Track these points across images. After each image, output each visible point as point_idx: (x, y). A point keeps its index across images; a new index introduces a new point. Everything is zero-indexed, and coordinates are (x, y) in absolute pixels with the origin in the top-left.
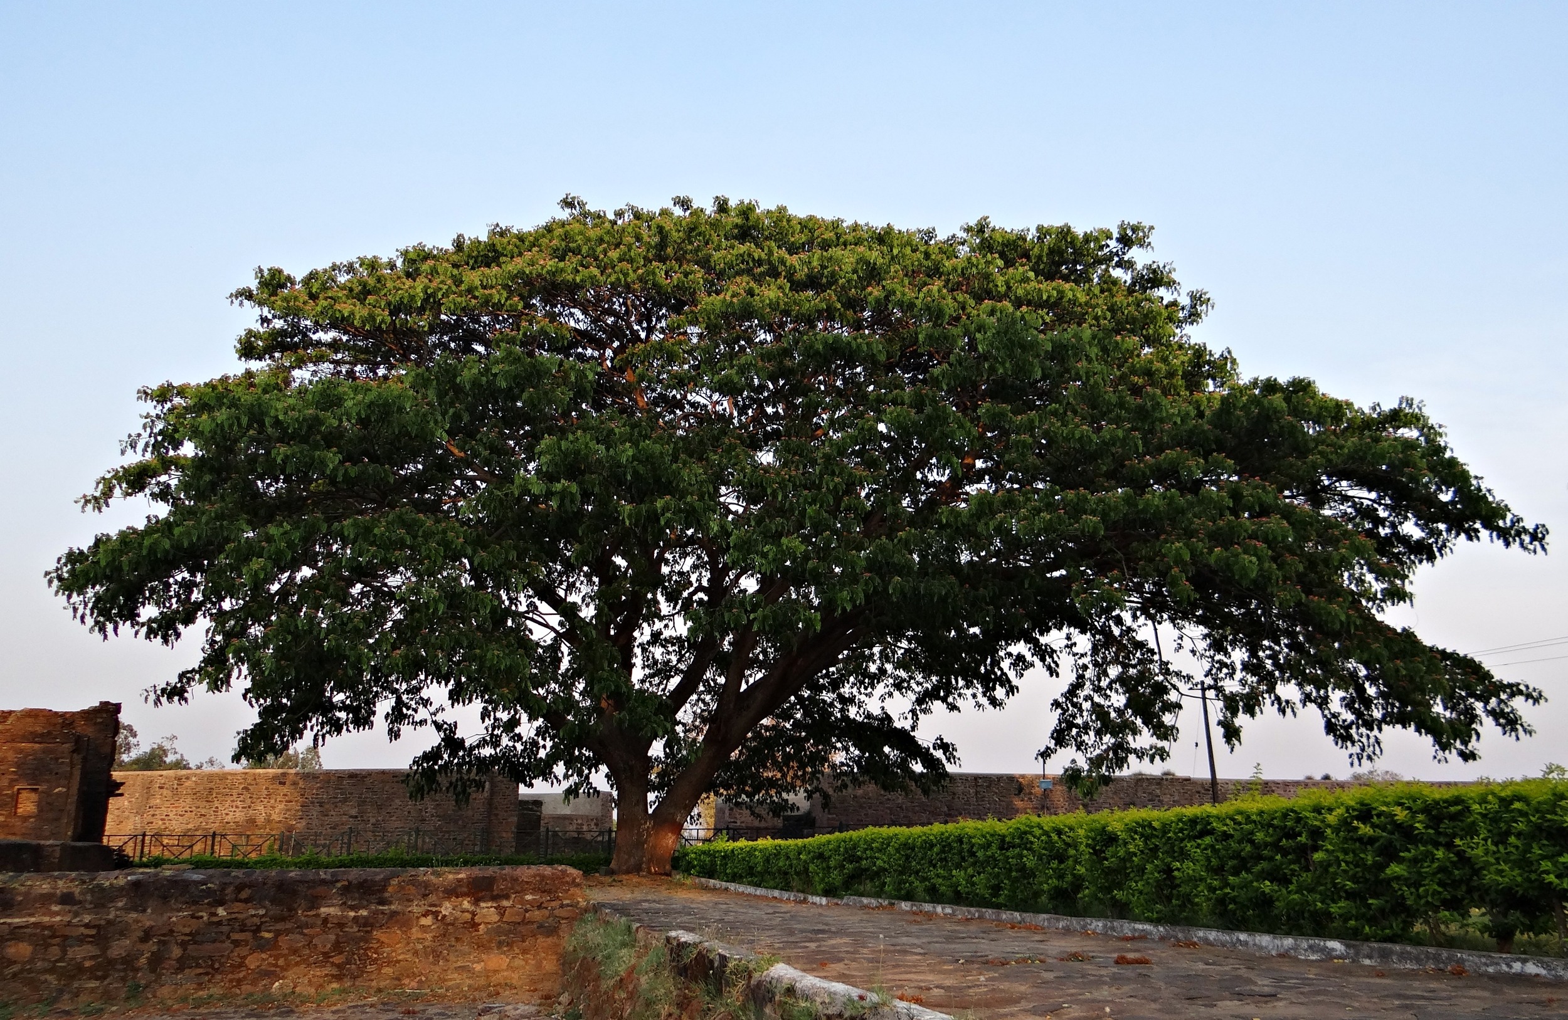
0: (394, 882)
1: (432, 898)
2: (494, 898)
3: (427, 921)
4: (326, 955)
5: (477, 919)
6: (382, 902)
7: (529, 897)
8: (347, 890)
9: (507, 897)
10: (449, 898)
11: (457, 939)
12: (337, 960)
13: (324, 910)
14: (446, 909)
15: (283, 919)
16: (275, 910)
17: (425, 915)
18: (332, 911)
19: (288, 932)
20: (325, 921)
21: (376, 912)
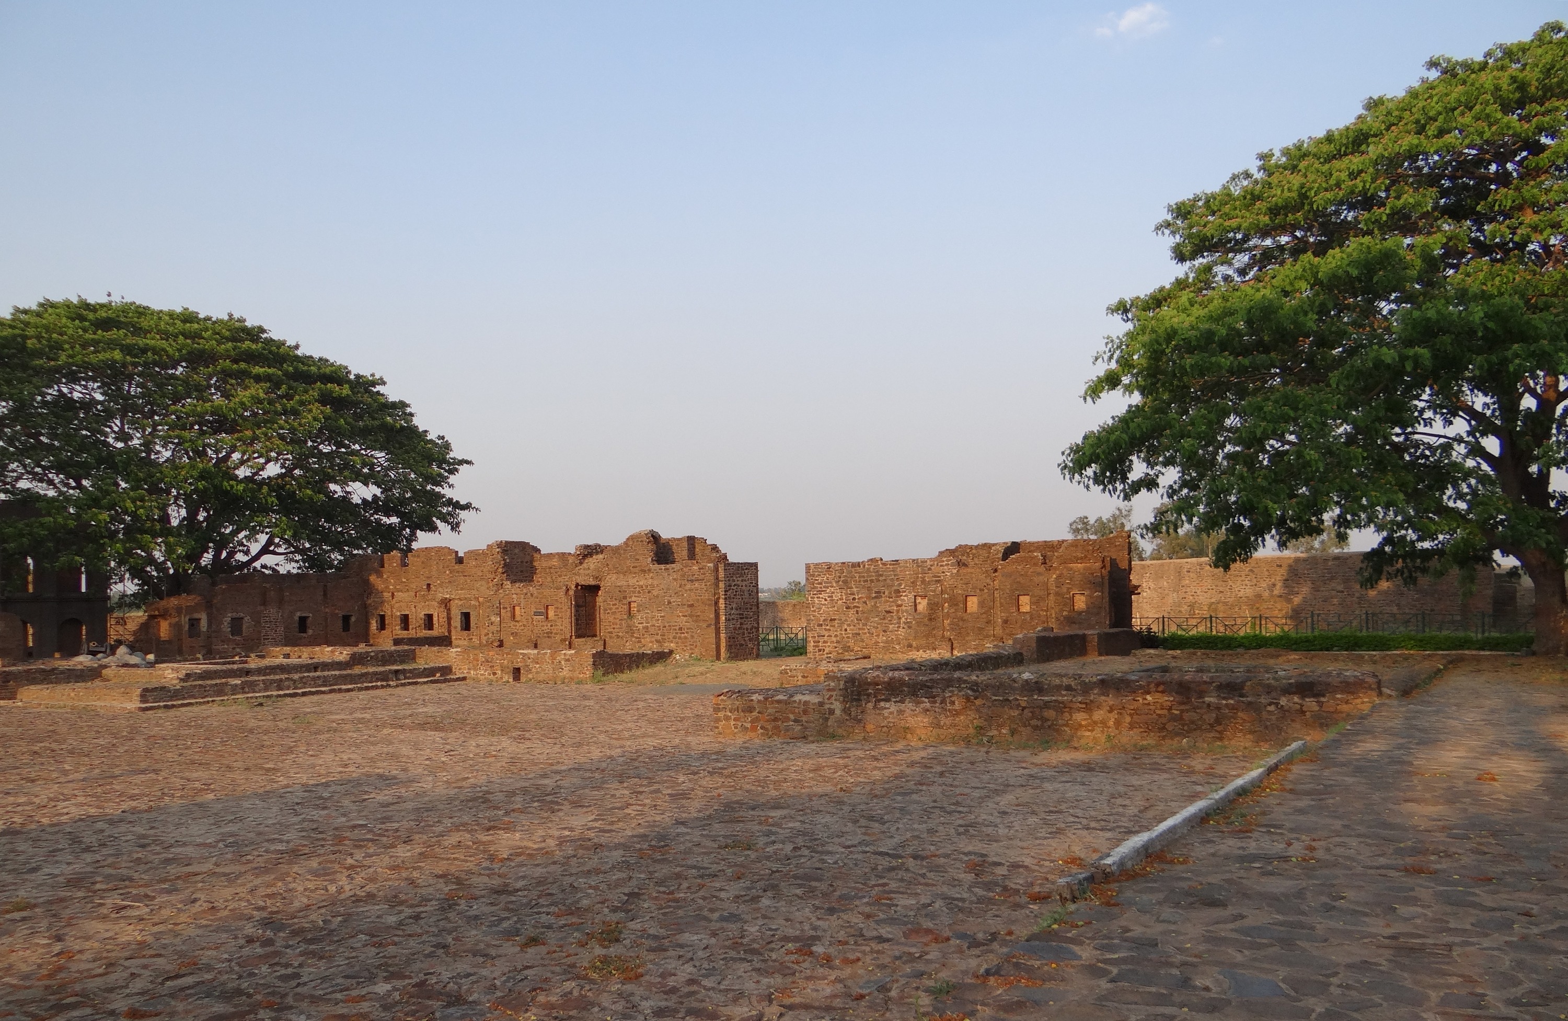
0: (1249, 683)
1: (1274, 694)
2: (1315, 696)
3: (1272, 708)
4: (1212, 726)
5: (1304, 709)
6: (1242, 696)
7: (1339, 696)
8: (1220, 687)
9: (1324, 696)
10: (1284, 695)
11: (1293, 721)
12: (1219, 728)
13: (1207, 699)
14: (1283, 701)
15: (1184, 703)
16: (1179, 698)
17: (1270, 704)
18: (1212, 699)
19: (1187, 711)
20: (1209, 705)
21: (1239, 702)
